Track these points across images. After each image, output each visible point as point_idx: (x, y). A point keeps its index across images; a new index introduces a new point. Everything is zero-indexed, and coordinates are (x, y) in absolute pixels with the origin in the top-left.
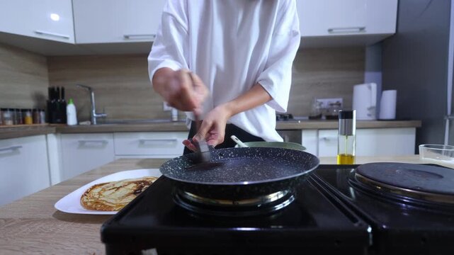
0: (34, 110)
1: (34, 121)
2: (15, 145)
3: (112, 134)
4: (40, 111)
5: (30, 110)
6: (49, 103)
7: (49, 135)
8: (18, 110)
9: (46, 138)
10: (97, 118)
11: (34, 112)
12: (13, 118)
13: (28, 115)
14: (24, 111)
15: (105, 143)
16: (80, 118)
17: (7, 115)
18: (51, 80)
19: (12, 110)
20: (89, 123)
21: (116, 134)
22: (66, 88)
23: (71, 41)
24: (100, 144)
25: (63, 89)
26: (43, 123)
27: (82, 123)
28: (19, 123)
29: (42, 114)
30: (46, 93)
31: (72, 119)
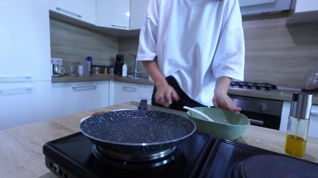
0: (109, 67)
1: (108, 73)
2: (94, 85)
3: (139, 85)
4: (111, 67)
5: (107, 67)
6: (116, 64)
7: (110, 81)
8: (102, 66)
9: (109, 83)
10: (137, 74)
11: (109, 68)
12: (99, 70)
13: (106, 69)
14: (104, 67)
15: (135, 89)
16: (128, 73)
17: (97, 69)
18: (119, 51)
19: (99, 66)
20: (133, 76)
21: (141, 85)
22: (124, 55)
23: (128, 29)
24: (133, 89)
25: (123, 56)
26: (112, 74)
27: (129, 76)
28: (102, 73)
29: (112, 69)
30: (115, 57)
31: (125, 74)
